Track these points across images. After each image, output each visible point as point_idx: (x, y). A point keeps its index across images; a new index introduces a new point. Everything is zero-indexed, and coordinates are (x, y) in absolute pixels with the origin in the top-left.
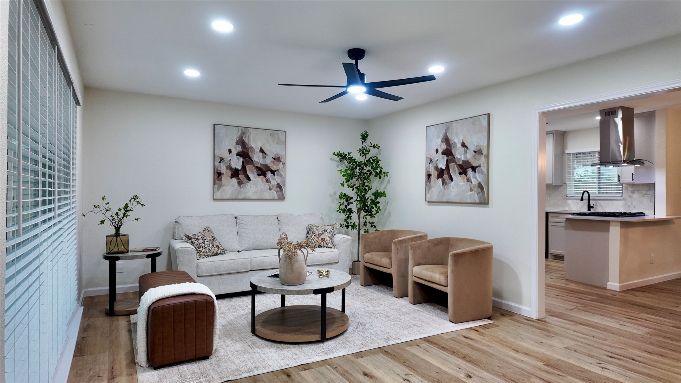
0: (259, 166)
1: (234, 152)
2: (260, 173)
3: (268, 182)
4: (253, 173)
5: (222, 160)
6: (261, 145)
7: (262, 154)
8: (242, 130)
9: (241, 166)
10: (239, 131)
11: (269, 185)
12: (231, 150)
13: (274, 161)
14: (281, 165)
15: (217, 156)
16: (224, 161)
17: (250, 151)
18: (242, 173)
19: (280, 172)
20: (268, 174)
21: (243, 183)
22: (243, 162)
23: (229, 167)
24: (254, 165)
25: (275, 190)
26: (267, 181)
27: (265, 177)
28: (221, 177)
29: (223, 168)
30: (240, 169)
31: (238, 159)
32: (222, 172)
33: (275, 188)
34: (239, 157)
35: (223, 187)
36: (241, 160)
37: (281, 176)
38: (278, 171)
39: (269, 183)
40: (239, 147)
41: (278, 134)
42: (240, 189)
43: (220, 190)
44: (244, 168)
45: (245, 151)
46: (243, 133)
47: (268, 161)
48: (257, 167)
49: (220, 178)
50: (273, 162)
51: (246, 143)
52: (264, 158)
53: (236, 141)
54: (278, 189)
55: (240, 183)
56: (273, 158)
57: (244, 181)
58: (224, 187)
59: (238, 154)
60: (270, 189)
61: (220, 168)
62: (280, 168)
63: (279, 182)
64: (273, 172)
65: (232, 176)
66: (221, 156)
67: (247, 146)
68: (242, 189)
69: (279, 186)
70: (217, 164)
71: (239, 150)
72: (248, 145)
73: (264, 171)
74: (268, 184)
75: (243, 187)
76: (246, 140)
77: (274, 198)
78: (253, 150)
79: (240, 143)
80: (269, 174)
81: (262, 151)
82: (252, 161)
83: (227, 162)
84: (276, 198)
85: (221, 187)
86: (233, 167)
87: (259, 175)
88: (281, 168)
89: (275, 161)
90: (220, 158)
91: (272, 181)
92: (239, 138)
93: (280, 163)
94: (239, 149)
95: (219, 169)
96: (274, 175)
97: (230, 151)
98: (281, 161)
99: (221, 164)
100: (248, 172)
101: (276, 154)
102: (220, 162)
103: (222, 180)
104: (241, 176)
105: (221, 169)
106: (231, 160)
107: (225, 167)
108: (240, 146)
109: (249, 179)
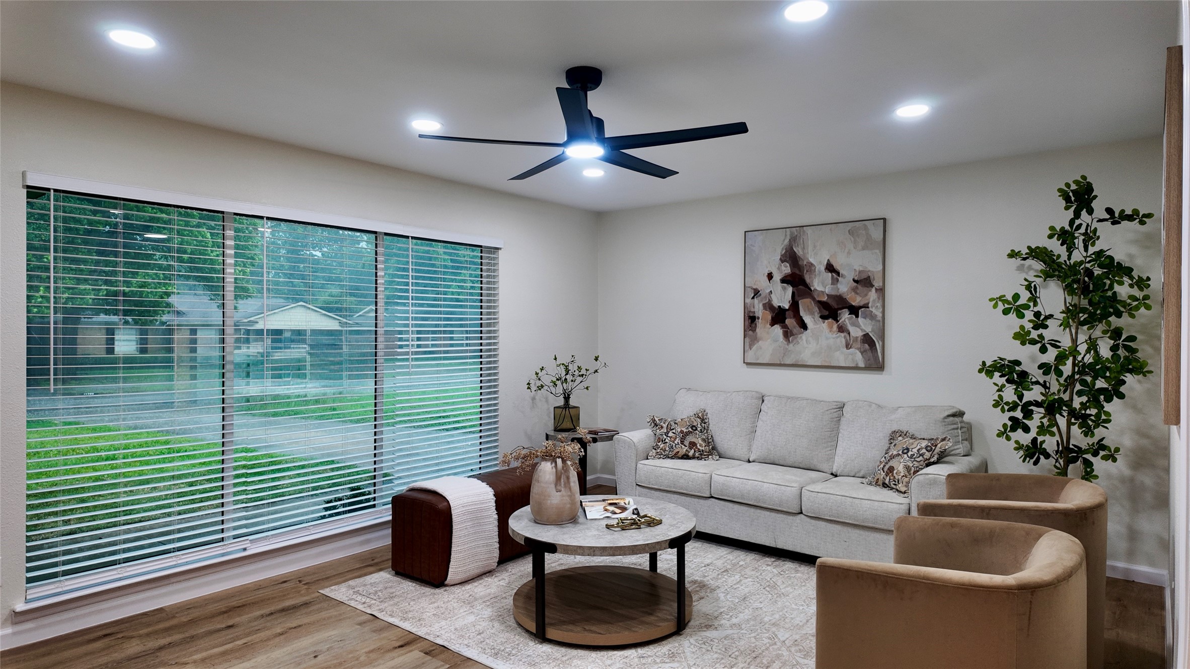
0: (825, 299)
1: (777, 277)
2: (827, 313)
3: (842, 332)
4: (812, 313)
5: (756, 293)
6: (828, 257)
7: (830, 274)
8: (792, 233)
9: (789, 302)
10: (786, 235)
11: (845, 337)
12: (771, 273)
13: (857, 288)
14: (873, 295)
15: (749, 287)
16: (760, 295)
17: (807, 271)
18: (792, 316)
19: (870, 309)
20: (842, 315)
21: (792, 335)
22: (793, 293)
23: (769, 306)
24: (814, 299)
25: (859, 349)
26: (841, 329)
27: (837, 321)
28: (756, 324)
29: (758, 309)
30: (787, 308)
31: (784, 289)
32: (756, 315)
33: (859, 345)
34: (785, 285)
35: (758, 342)
36: (790, 290)
37: (872, 317)
38: (866, 306)
39: (845, 334)
40: (786, 267)
41: (866, 228)
42: (788, 345)
43: (754, 348)
44: (795, 305)
45: (797, 272)
46: (794, 240)
47: (844, 288)
48: (820, 302)
49: (753, 325)
50: (854, 290)
51: (799, 257)
52: (835, 281)
53: (781, 255)
54: (867, 346)
55: (787, 334)
56: (854, 281)
57: (795, 331)
58: (760, 342)
59: (783, 281)
60: (848, 346)
61: (754, 307)
62: (871, 300)
63: (868, 329)
64: (854, 311)
65: (774, 322)
66: (755, 287)
67: (800, 263)
68: (791, 345)
69: (867, 339)
70: (748, 301)
71: (786, 272)
72: (803, 260)
73: (835, 309)
74: (842, 335)
75: (792, 341)
76: (798, 251)
77: (857, 364)
78: (813, 268)
79: (788, 259)
80: (845, 316)
81: (830, 268)
82: (811, 290)
83: (765, 297)
84: (862, 365)
85: (756, 342)
86: (775, 305)
87: (823, 317)
88: (874, 301)
89: (859, 286)
90: (753, 291)
91: (851, 329)
92: (786, 249)
93: (870, 291)
94: (787, 269)
95: (752, 310)
96: (857, 316)
97: (770, 276)
98: (872, 286)
99: (756, 300)
100: (802, 313)
101: (860, 272)
102: (753, 298)
103: (757, 330)
104: (790, 322)
105: (756, 310)
106: (771, 291)
107: (761, 305)
108: (788, 265)
109: (804, 326)
